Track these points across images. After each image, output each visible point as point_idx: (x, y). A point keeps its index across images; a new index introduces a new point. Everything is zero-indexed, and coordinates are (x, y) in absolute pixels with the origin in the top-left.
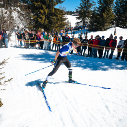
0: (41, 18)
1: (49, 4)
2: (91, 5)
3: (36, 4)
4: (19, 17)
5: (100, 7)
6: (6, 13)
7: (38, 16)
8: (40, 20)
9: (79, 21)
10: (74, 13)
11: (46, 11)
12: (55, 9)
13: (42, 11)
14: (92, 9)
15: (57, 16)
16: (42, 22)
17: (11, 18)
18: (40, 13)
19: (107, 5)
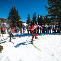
0: (15, 24)
1: (17, 20)
2: (30, 20)
3: (13, 20)
4: (7, 24)
6: (2, 24)
8: (14, 25)
9: (27, 24)
11: (16, 22)
12: (19, 21)
13: (15, 22)
15: (20, 23)
16: (15, 25)
17: (4, 25)
18: (14, 22)
19: (35, 19)
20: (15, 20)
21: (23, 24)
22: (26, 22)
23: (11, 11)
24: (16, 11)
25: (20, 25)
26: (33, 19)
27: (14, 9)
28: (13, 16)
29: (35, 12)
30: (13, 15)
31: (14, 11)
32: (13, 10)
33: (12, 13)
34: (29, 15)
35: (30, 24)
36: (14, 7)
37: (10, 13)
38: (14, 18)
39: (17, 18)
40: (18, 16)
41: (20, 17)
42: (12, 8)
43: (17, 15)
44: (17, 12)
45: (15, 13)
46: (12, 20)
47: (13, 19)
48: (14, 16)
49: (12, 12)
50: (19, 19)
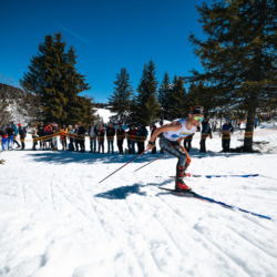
9: (114, 114)
10: (106, 105)
21: (94, 111)
25: (82, 116)
46: (44, 92)
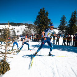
1: (46, 24)
2: (65, 24)
5: (70, 24)
7: (41, 29)
11: (45, 27)
13: (42, 27)
14: (66, 26)
19: (73, 23)
20: (44, 25)
22: (58, 28)
23: (39, 13)
24: (45, 13)
26: (69, 22)
27: (43, 10)
28: (41, 20)
29: (75, 11)
30: (41, 18)
31: (42, 14)
32: (41, 12)
33: (40, 16)
34: (64, 17)
35: (64, 31)
36: (43, 8)
37: (38, 17)
38: (42, 22)
39: (45, 21)
40: (47, 19)
41: (50, 21)
42: (41, 10)
43: (47, 17)
44: (47, 14)
45: (44, 16)
47: (40, 24)
48: (43, 20)
49: (41, 14)
50: (48, 23)
